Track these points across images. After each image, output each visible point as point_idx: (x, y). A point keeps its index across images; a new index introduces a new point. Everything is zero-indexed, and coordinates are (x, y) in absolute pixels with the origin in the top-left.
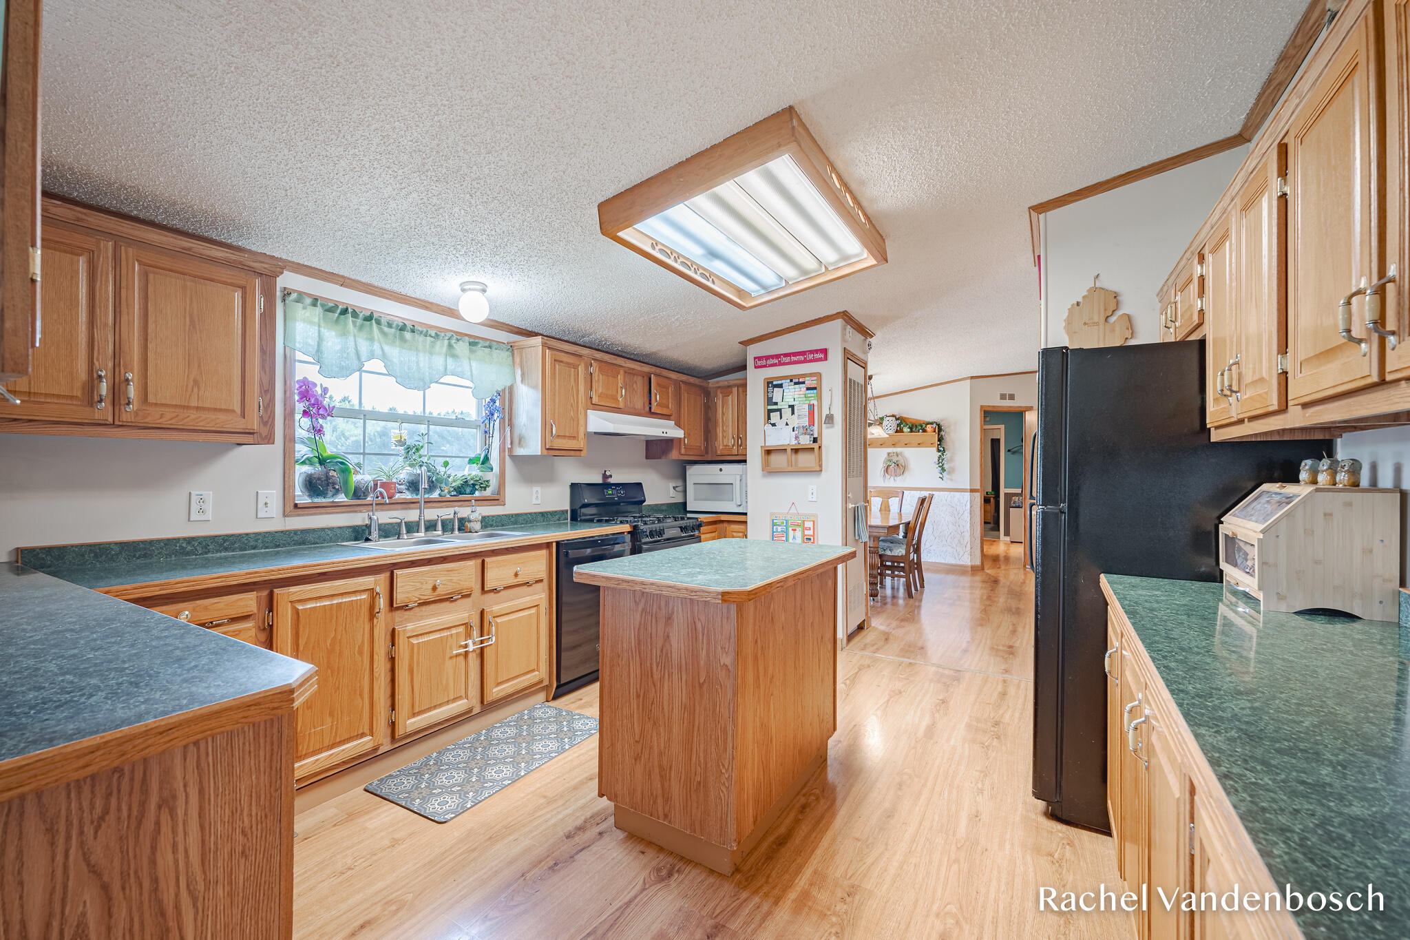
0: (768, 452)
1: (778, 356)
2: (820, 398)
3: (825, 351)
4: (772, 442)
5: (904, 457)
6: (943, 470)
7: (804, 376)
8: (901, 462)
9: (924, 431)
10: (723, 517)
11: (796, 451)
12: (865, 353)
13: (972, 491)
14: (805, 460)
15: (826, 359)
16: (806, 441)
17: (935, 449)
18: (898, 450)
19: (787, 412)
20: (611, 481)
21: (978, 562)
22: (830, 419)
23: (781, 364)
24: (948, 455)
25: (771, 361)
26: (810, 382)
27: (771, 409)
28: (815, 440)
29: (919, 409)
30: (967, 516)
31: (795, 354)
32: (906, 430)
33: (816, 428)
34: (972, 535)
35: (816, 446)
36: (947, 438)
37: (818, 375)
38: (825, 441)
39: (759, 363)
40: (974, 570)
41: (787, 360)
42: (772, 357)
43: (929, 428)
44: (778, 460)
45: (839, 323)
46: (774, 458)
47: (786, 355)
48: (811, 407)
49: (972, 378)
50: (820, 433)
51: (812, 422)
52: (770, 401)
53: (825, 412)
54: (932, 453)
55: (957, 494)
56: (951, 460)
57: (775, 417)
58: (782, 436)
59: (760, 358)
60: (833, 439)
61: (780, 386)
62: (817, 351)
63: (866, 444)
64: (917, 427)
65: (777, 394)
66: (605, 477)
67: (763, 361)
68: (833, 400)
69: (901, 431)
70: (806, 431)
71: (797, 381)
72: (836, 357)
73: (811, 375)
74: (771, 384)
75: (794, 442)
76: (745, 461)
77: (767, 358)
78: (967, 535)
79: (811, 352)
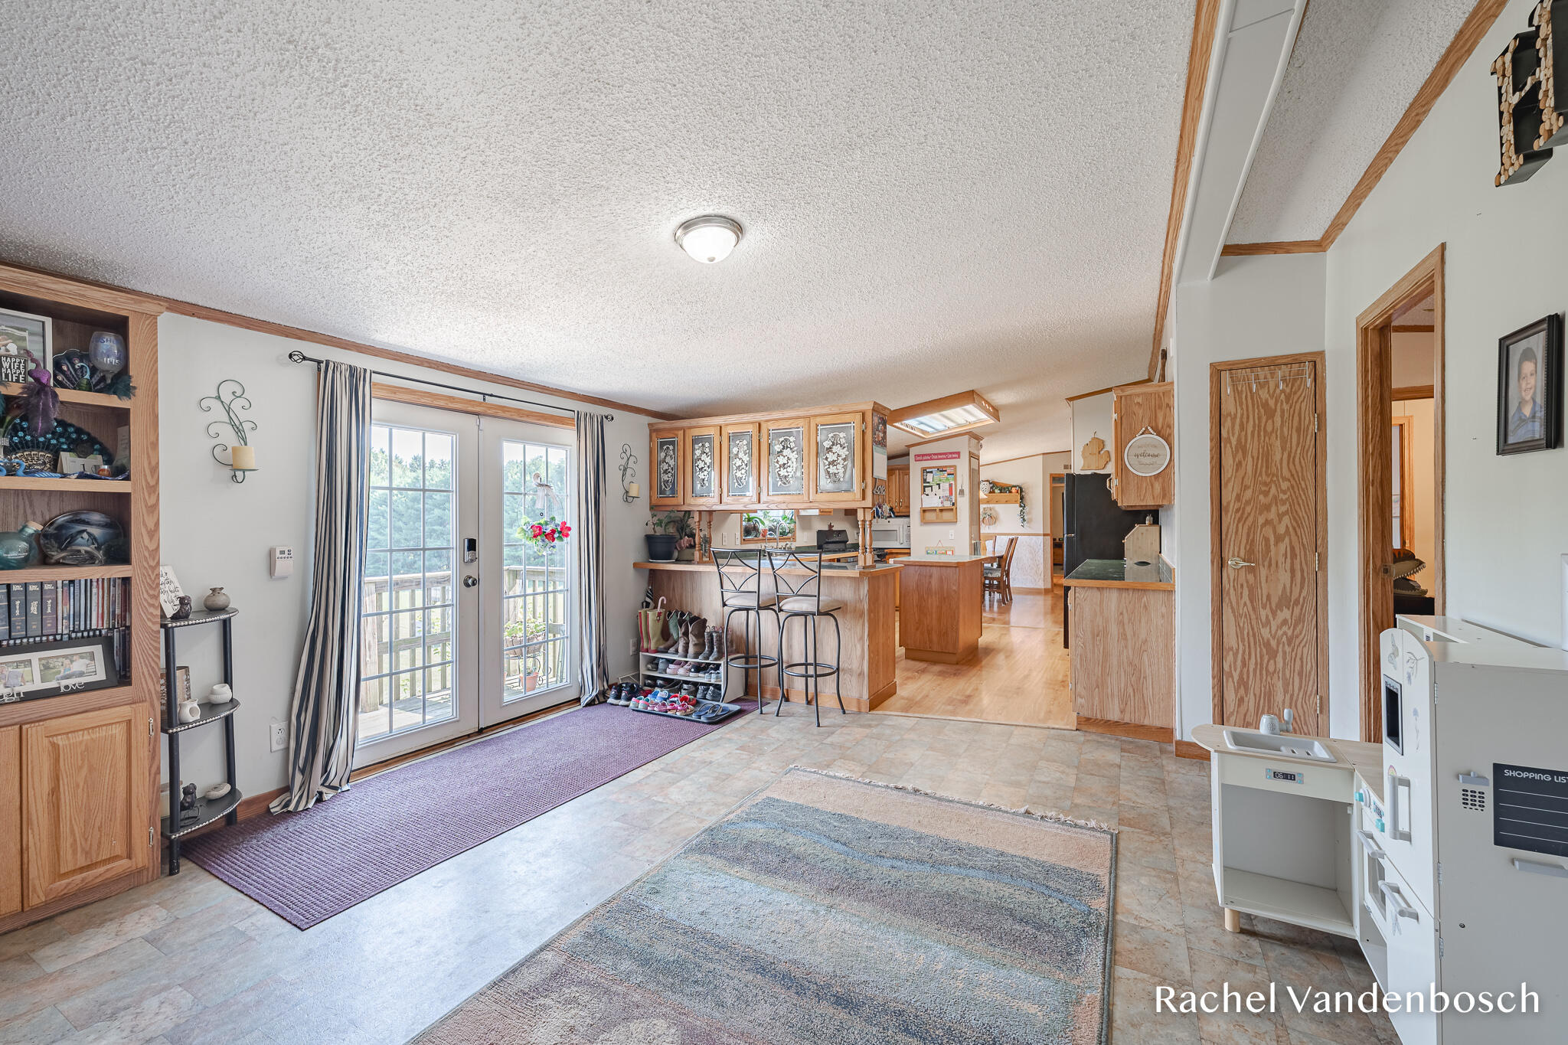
0: (924, 511)
1: (930, 455)
2: (955, 480)
3: (958, 453)
4: (926, 505)
5: (996, 511)
6: (1024, 520)
7: (946, 467)
8: (994, 514)
9: (1010, 492)
10: (894, 551)
11: (941, 510)
12: (979, 450)
13: (1044, 535)
14: (947, 515)
15: (959, 457)
16: (948, 504)
17: (1018, 505)
18: (991, 506)
19: (935, 488)
20: (834, 529)
21: (1049, 586)
22: (962, 492)
23: (931, 459)
24: (1027, 509)
25: (925, 458)
26: (949, 470)
27: (925, 486)
28: (953, 504)
29: (1007, 477)
30: (1041, 552)
31: (941, 454)
32: (997, 491)
33: (953, 497)
34: (1045, 567)
35: (954, 507)
36: (1027, 497)
37: (955, 467)
38: (959, 505)
39: (918, 458)
40: (1046, 591)
41: (936, 457)
42: (926, 455)
43: (1014, 490)
44: (930, 516)
45: (967, 437)
46: (927, 514)
47: (935, 454)
48: (951, 485)
49: (1044, 454)
50: (956, 500)
51: (951, 494)
52: (925, 481)
53: (959, 488)
54: (1015, 508)
55: (1034, 537)
56: (1028, 513)
57: (928, 490)
58: (933, 501)
59: (919, 456)
60: (963, 504)
61: (931, 472)
62: (954, 453)
63: (979, 502)
64: (1005, 489)
65: (929, 478)
66: (830, 526)
67: (920, 457)
68: (963, 480)
69: (994, 492)
70: (948, 499)
71: (941, 470)
72: (965, 456)
73: (950, 466)
74: (924, 471)
75: (940, 505)
76: (908, 516)
77: (923, 455)
78: (1041, 567)
79: (951, 453)
